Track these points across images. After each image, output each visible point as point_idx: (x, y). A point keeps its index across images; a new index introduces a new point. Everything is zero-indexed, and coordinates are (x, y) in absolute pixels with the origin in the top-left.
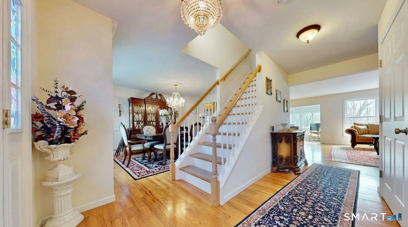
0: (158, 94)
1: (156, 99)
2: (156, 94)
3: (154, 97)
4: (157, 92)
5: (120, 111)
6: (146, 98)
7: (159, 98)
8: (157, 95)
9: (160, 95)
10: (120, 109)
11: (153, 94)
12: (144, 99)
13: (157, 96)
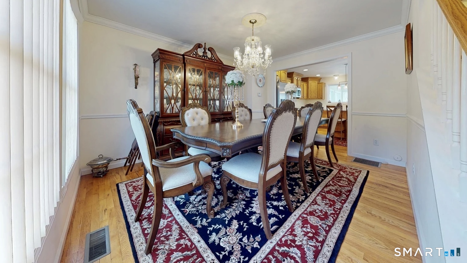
0: (207, 47)
1: (203, 56)
2: (204, 47)
3: (200, 52)
4: (205, 43)
5: (137, 78)
6: (187, 52)
7: (209, 55)
8: (205, 49)
9: (211, 49)
10: (135, 72)
11: (199, 46)
12: (183, 55)
13: (205, 52)
